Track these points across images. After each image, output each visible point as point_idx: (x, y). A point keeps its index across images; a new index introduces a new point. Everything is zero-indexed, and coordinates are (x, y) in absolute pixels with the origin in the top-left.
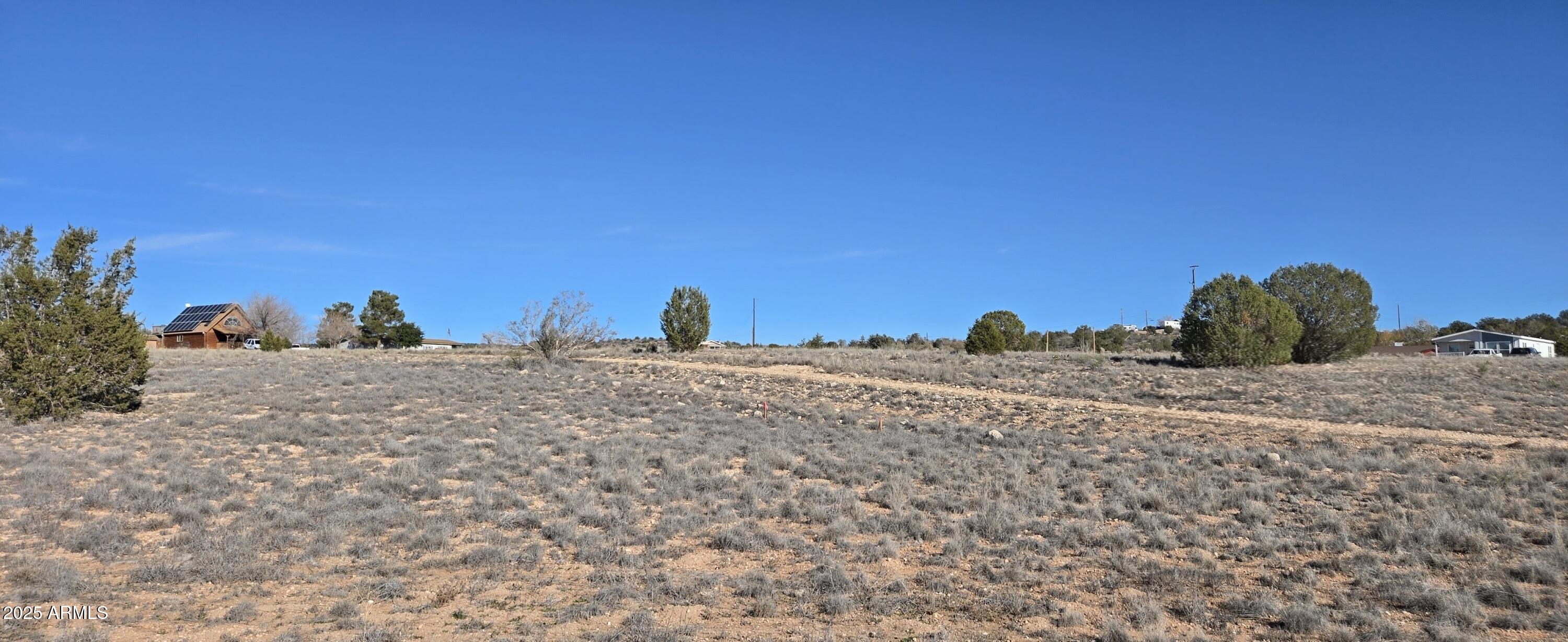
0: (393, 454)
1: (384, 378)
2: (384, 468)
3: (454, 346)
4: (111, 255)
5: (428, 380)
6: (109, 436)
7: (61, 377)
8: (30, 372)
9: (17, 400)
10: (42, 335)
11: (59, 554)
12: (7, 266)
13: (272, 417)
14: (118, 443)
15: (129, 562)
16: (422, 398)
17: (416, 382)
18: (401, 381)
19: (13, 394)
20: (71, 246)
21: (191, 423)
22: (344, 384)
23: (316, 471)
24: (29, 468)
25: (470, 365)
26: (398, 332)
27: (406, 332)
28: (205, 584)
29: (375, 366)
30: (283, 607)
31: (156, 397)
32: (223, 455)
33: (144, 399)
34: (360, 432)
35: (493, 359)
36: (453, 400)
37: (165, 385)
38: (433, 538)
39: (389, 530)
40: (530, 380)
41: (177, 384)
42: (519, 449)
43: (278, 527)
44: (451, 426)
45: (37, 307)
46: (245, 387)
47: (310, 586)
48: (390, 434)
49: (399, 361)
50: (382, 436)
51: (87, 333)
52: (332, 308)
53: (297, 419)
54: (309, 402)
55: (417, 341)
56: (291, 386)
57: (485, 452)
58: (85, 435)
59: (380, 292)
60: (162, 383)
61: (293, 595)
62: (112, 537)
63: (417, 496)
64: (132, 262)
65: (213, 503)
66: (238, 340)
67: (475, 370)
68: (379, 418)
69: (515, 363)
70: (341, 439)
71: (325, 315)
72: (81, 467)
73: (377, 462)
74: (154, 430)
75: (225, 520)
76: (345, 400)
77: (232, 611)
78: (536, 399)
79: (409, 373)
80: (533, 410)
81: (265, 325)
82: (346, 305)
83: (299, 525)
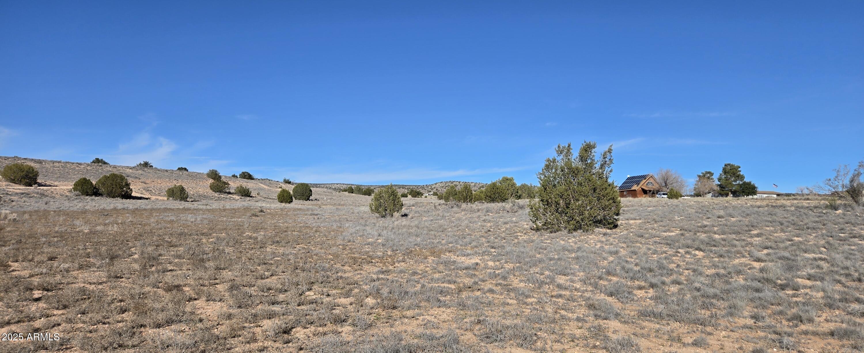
0: (759, 260)
1: (742, 214)
2: (755, 268)
3: (778, 195)
4: (602, 154)
5: (770, 216)
6: (607, 241)
7: (585, 212)
8: (573, 210)
9: (568, 222)
10: (577, 192)
11: (602, 296)
12: (561, 162)
13: (682, 235)
14: (612, 244)
15: (634, 305)
16: (768, 227)
17: (763, 217)
18: (753, 216)
19: (567, 219)
20: (586, 151)
21: (642, 236)
22: (719, 217)
23: (715, 266)
24: (579, 254)
25: (798, 207)
26: (741, 187)
27: (746, 187)
28: (676, 323)
29: (734, 208)
30: (723, 343)
31: (623, 222)
32: (662, 254)
33: (619, 223)
34: (736, 246)
35: (813, 203)
36: (790, 229)
37: (626, 216)
38: (804, 316)
39: (771, 306)
40: (844, 217)
41: (632, 216)
42: (848, 263)
43: (703, 296)
44: (792, 245)
45: (574, 180)
46: (665, 218)
47: (733, 333)
48: (752, 248)
49: (749, 205)
50: (748, 249)
51: (594, 191)
52: (701, 175)
53: (696, 236)
54: (701, 227)
55: (753, 192)
56: (689, 218)
57: (822, 263)
58: (596, 239)
59: (729, 164)
60: (624, 215)
61: (725, 337)
62: (624, 292)
63: (783, 287)
64: (611, 156)
65: (664, 278)
66: (653, 193)
67: (802, 210)
68: (743, 238)
69: (831, 205)
70: (724, 249)
71: (698, 179)
72: (600, 255)
73: (750, 265)
74: (626, 238)
75: (674, 289)
76: (721, 227)
77: (695, 340)
78: (852, 230)
79: (757, 212)
80: (851, 237)
81: (666, 185)
82: (709, 173)
83: (715, 296)
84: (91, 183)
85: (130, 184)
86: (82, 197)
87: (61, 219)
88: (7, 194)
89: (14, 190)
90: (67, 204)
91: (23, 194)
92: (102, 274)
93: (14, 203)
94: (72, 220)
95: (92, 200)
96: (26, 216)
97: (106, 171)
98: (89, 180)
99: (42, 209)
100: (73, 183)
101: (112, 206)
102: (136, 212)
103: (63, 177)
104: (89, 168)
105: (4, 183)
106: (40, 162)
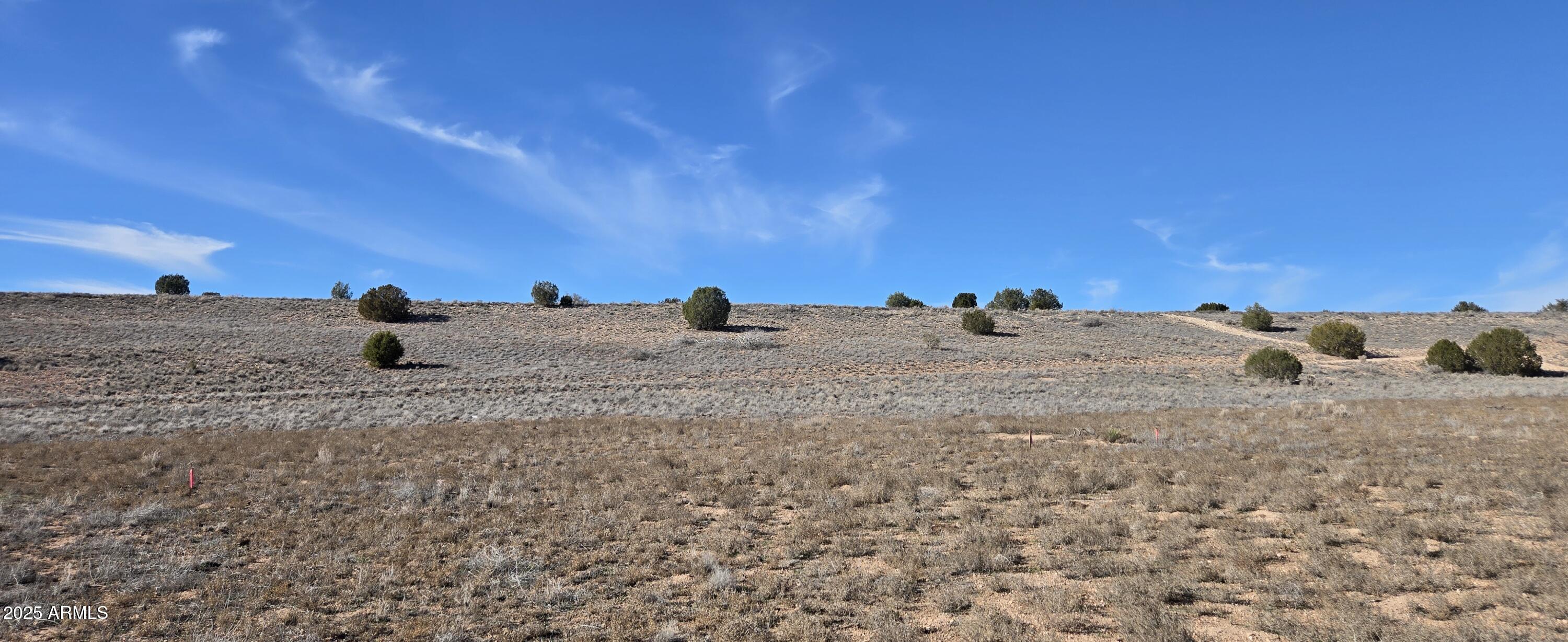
84: (1460, 349)
85: (1535, 346)
86: (1446, 374)
87: (1420, 414)
88: (1321, 372)
89: (1330, 366)
90: (1419, 387)
91: (1344, 372)
92: (1541, 521)
93: (1334, 388)
94: (1438, 415)
95: (1465, 379)
96: (1361, 409)
97: (1484, 325)
98: (1455, 343)
99: (1381, 396)
100: (1426, 350)
101: (1506, 392)
102: (1559, 402)
103: (1406, 340)
104: (1450, 321)
105: (1314, 356)
106: (1364, 317)
